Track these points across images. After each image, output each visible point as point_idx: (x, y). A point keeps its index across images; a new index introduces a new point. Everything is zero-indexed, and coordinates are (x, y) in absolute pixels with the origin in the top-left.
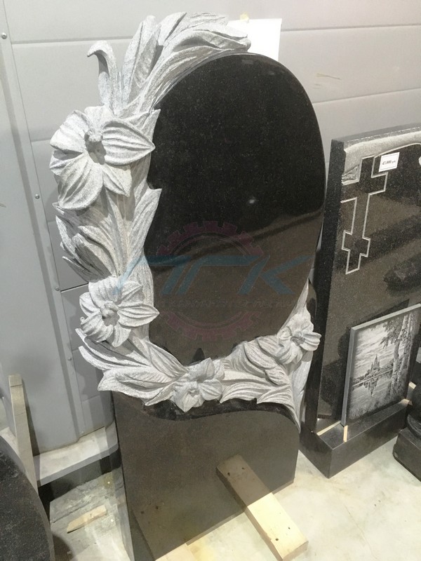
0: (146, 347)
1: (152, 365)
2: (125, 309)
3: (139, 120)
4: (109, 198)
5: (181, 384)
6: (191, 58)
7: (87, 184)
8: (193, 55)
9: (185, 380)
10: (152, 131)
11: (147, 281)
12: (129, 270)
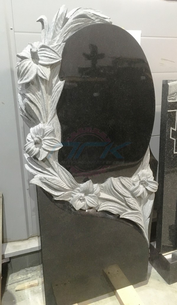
0: (56, 166)
1: (59, 177)
2: (46, 141)
3: (55, 46)
4: (40, 82)
5: (75, 193)
6: (81, 23)
7: (29, 71)
8: (82, 22)
9: (77, 191)
10: (61, 52)
11: (58, 128)
12: (49, 121)
